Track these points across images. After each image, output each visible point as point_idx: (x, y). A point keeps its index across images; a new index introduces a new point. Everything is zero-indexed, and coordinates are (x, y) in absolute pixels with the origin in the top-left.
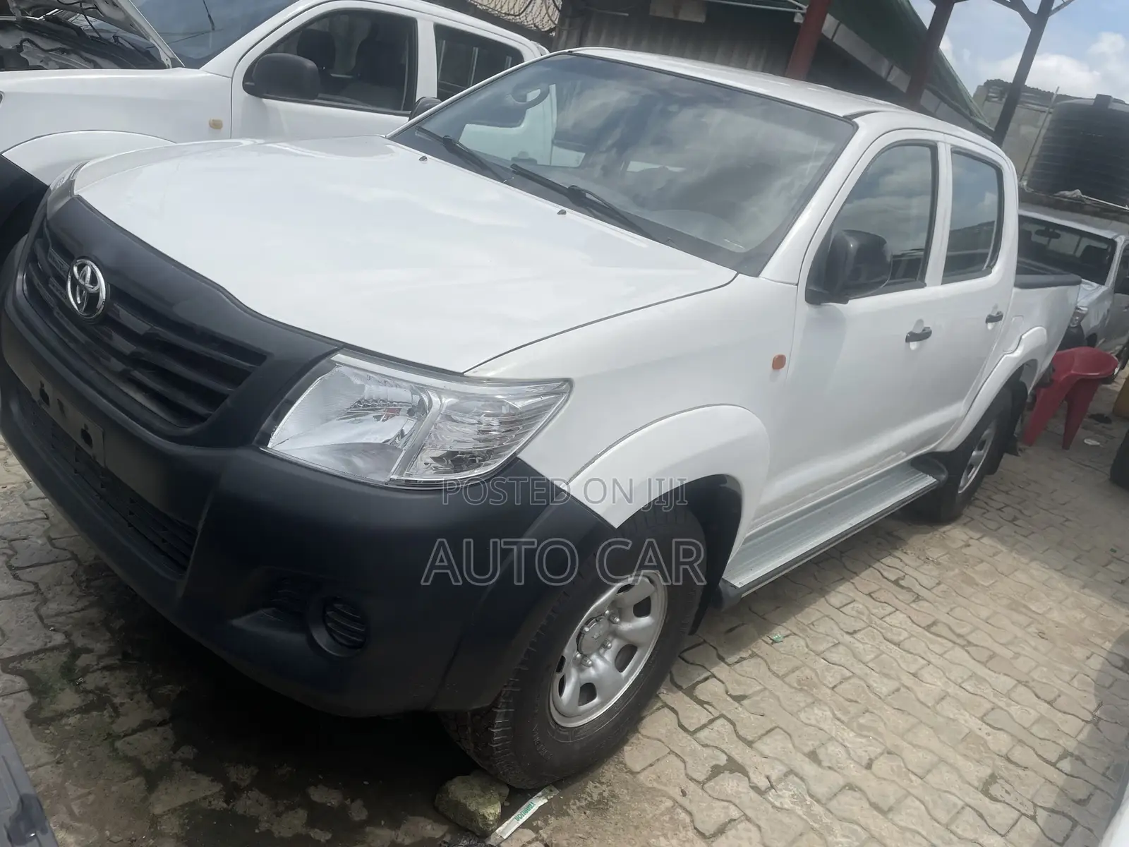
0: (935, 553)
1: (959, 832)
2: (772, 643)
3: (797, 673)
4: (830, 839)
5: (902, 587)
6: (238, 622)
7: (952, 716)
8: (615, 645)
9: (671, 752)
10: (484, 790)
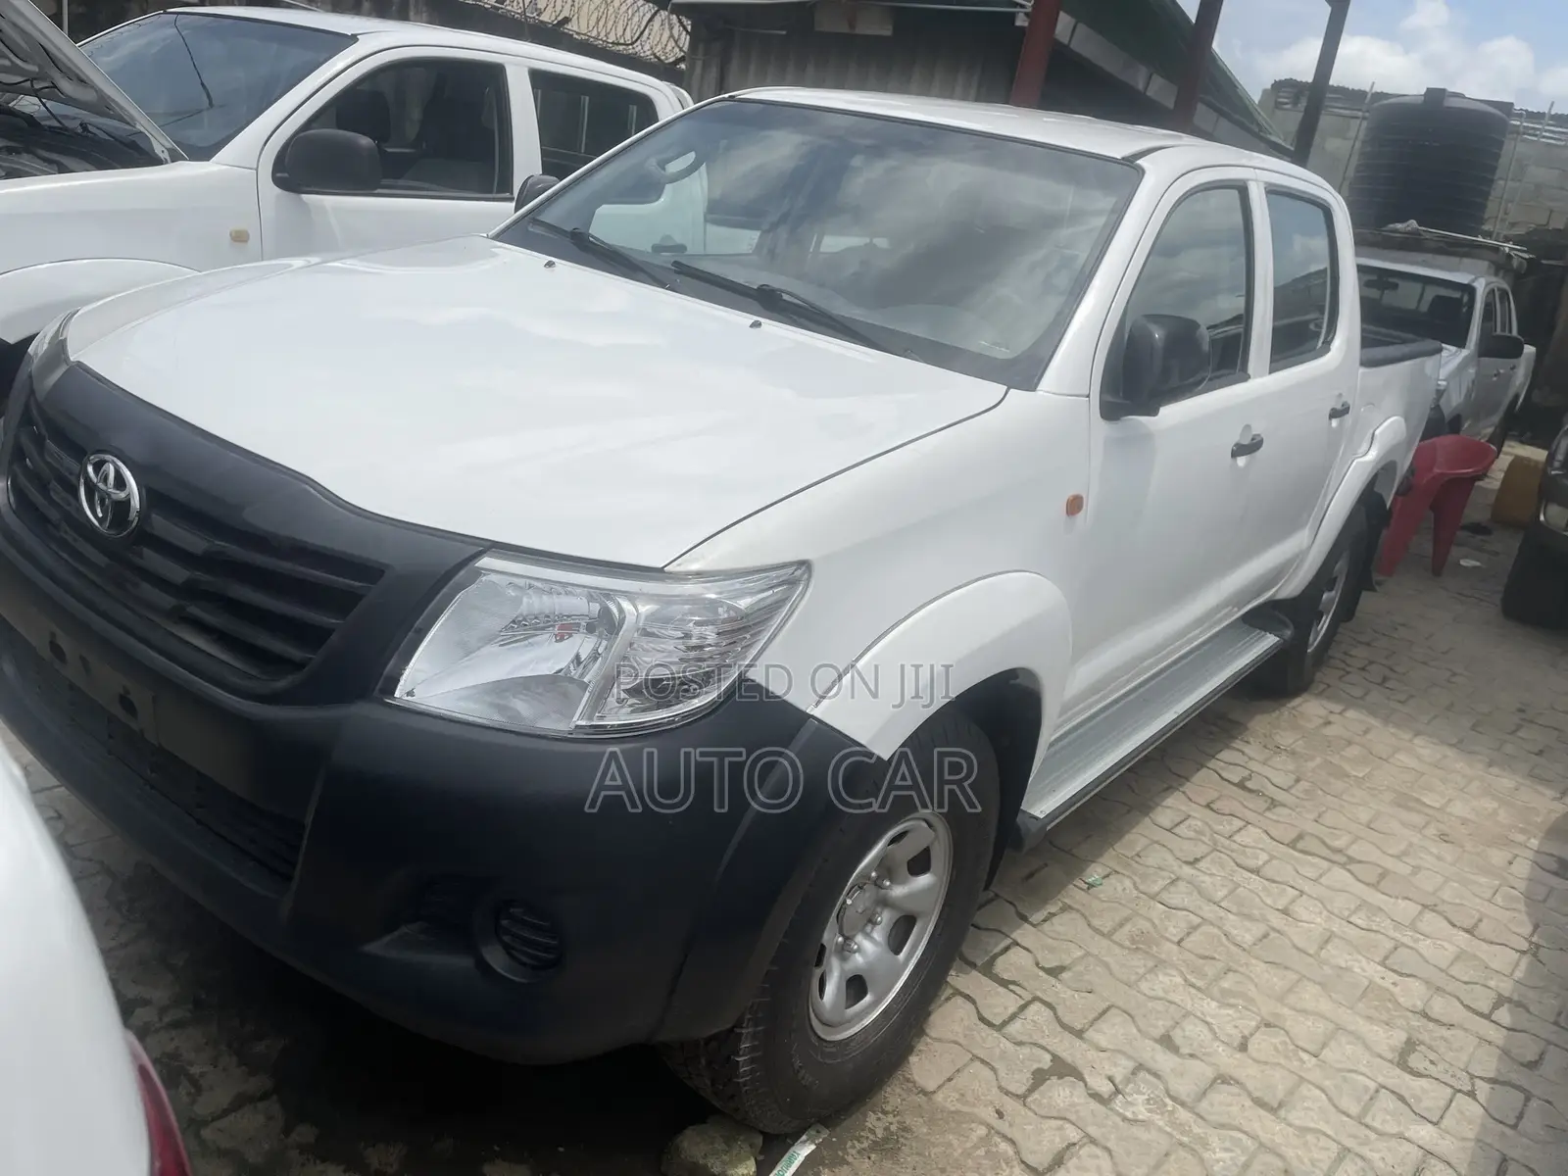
0: (1286, 739)
1: (1376, 1124)
2: (1088, 888)
3: (1128, 927)
4: (1206, 1155)
5: (1250, 791)
6: (374, 948)
7: (1343, 965)
8: (885, 918)
9: (974, 1058)
10: (729, 1142)
